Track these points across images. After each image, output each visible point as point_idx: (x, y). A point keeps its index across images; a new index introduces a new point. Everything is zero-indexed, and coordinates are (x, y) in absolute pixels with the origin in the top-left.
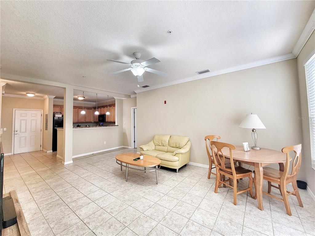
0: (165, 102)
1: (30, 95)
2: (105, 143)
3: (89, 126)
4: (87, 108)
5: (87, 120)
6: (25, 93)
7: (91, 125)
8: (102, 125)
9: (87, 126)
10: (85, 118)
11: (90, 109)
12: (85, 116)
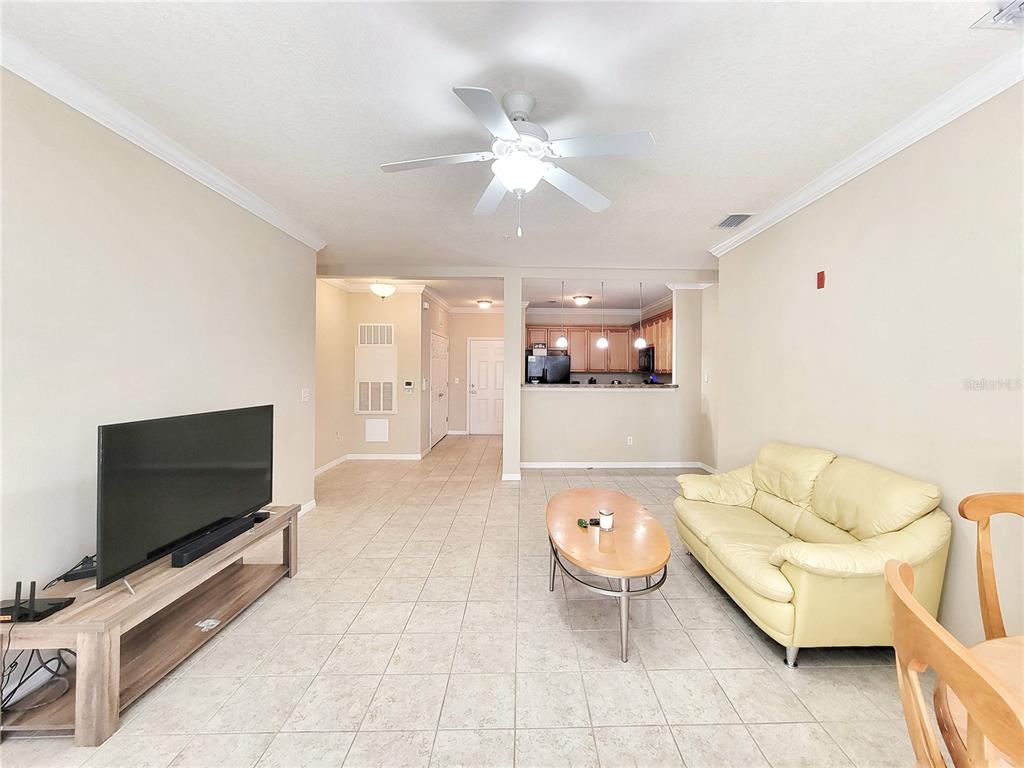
0: (821, 280)
1: (484, 306)
2: (630, 441)
3: (620, 383)
4: (613, 330)
5: (614, 366)
6: (475, 302)
7: (629, 381)
8: (652, 382)
9: (613, 383)
10: (609, 358)
11: (622, 331)
12: (607, 354)
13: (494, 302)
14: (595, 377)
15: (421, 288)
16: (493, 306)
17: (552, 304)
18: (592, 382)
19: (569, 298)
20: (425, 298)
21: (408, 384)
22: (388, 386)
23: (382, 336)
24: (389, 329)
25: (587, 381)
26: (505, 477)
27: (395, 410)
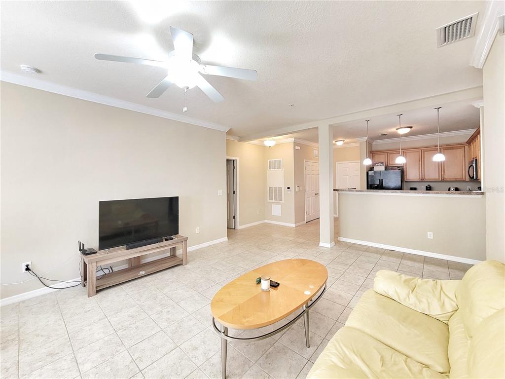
1: (340, 143)
3: (456, 190)
4: (449, 148)
6: (334, 142)
10: (443, 170)
11: (457, 148)
12: (441, 166)
13: (346, 140)
14: (431, 184)
15: (293, 140)
16: (344, 143)
17: (385, 136)
18: (429, 189)
19: (393, 130)
20: (295, 144)
21: (289, 188)
22: (280, 189)
23: (276, 165)
24: (280, 161)
25: (425, 188)
26: (321, 244)
27: (283, 201)
